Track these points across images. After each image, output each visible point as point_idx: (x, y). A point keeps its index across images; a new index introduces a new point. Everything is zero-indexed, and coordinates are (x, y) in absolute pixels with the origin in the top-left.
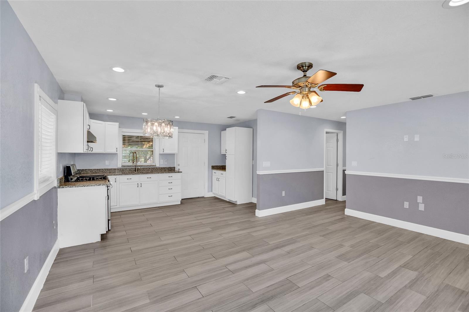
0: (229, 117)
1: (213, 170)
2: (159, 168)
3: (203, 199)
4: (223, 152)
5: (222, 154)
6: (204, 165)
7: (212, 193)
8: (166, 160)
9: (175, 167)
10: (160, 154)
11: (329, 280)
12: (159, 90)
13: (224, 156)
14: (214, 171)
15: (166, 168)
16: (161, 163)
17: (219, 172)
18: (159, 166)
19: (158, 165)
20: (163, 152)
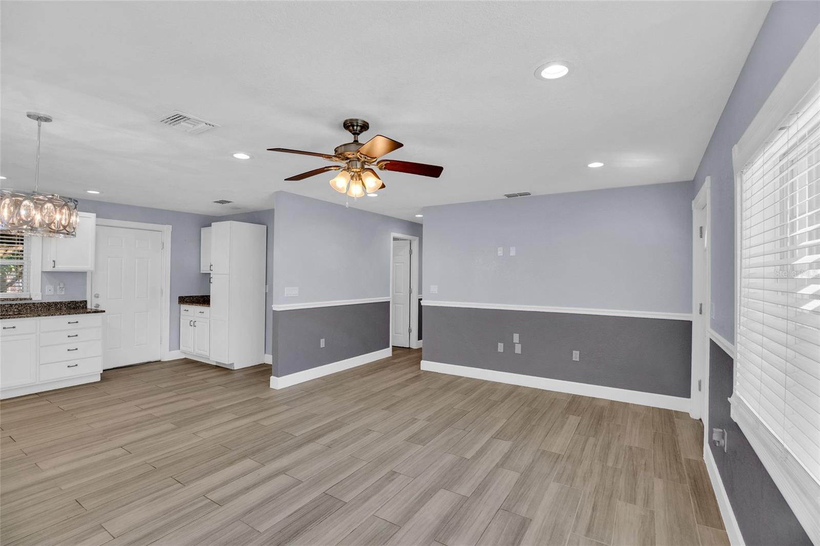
0: (218, 200)
1: (181, 305)
2: (41, 303)
3: (157, 366)
4: (204, 269)
5: (201, 272)
6: (162, 296)
7: (179, 351)
8: (62, 286)
9: (86, 301)
10: (42, 272)
11: (395, 478)
12: (39, 126)
13: (207, 278)
14: (184, 307)
15: (61, 303)
16: (47, 292)
17: (194, 310)
18: (41, 299)
19: (37, 297)
20: (54, 267)
